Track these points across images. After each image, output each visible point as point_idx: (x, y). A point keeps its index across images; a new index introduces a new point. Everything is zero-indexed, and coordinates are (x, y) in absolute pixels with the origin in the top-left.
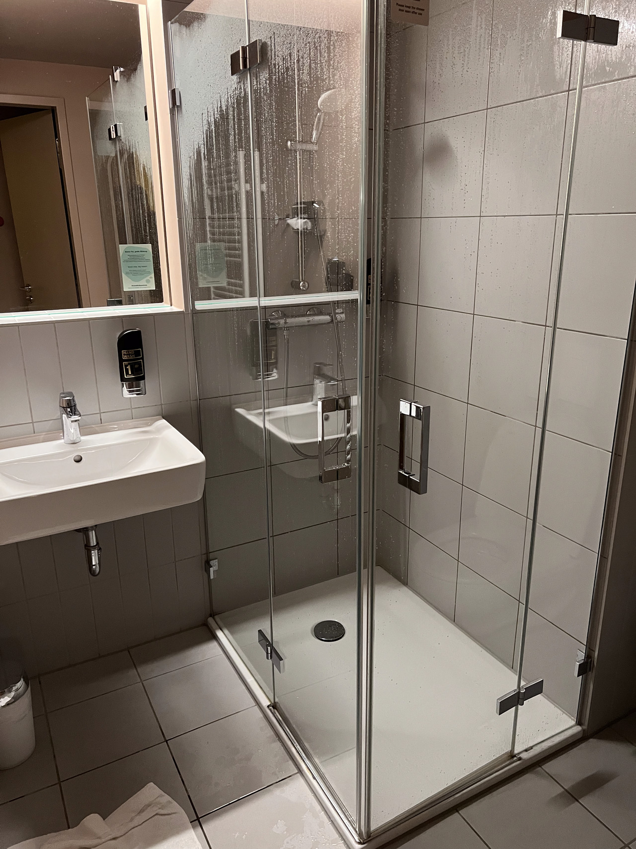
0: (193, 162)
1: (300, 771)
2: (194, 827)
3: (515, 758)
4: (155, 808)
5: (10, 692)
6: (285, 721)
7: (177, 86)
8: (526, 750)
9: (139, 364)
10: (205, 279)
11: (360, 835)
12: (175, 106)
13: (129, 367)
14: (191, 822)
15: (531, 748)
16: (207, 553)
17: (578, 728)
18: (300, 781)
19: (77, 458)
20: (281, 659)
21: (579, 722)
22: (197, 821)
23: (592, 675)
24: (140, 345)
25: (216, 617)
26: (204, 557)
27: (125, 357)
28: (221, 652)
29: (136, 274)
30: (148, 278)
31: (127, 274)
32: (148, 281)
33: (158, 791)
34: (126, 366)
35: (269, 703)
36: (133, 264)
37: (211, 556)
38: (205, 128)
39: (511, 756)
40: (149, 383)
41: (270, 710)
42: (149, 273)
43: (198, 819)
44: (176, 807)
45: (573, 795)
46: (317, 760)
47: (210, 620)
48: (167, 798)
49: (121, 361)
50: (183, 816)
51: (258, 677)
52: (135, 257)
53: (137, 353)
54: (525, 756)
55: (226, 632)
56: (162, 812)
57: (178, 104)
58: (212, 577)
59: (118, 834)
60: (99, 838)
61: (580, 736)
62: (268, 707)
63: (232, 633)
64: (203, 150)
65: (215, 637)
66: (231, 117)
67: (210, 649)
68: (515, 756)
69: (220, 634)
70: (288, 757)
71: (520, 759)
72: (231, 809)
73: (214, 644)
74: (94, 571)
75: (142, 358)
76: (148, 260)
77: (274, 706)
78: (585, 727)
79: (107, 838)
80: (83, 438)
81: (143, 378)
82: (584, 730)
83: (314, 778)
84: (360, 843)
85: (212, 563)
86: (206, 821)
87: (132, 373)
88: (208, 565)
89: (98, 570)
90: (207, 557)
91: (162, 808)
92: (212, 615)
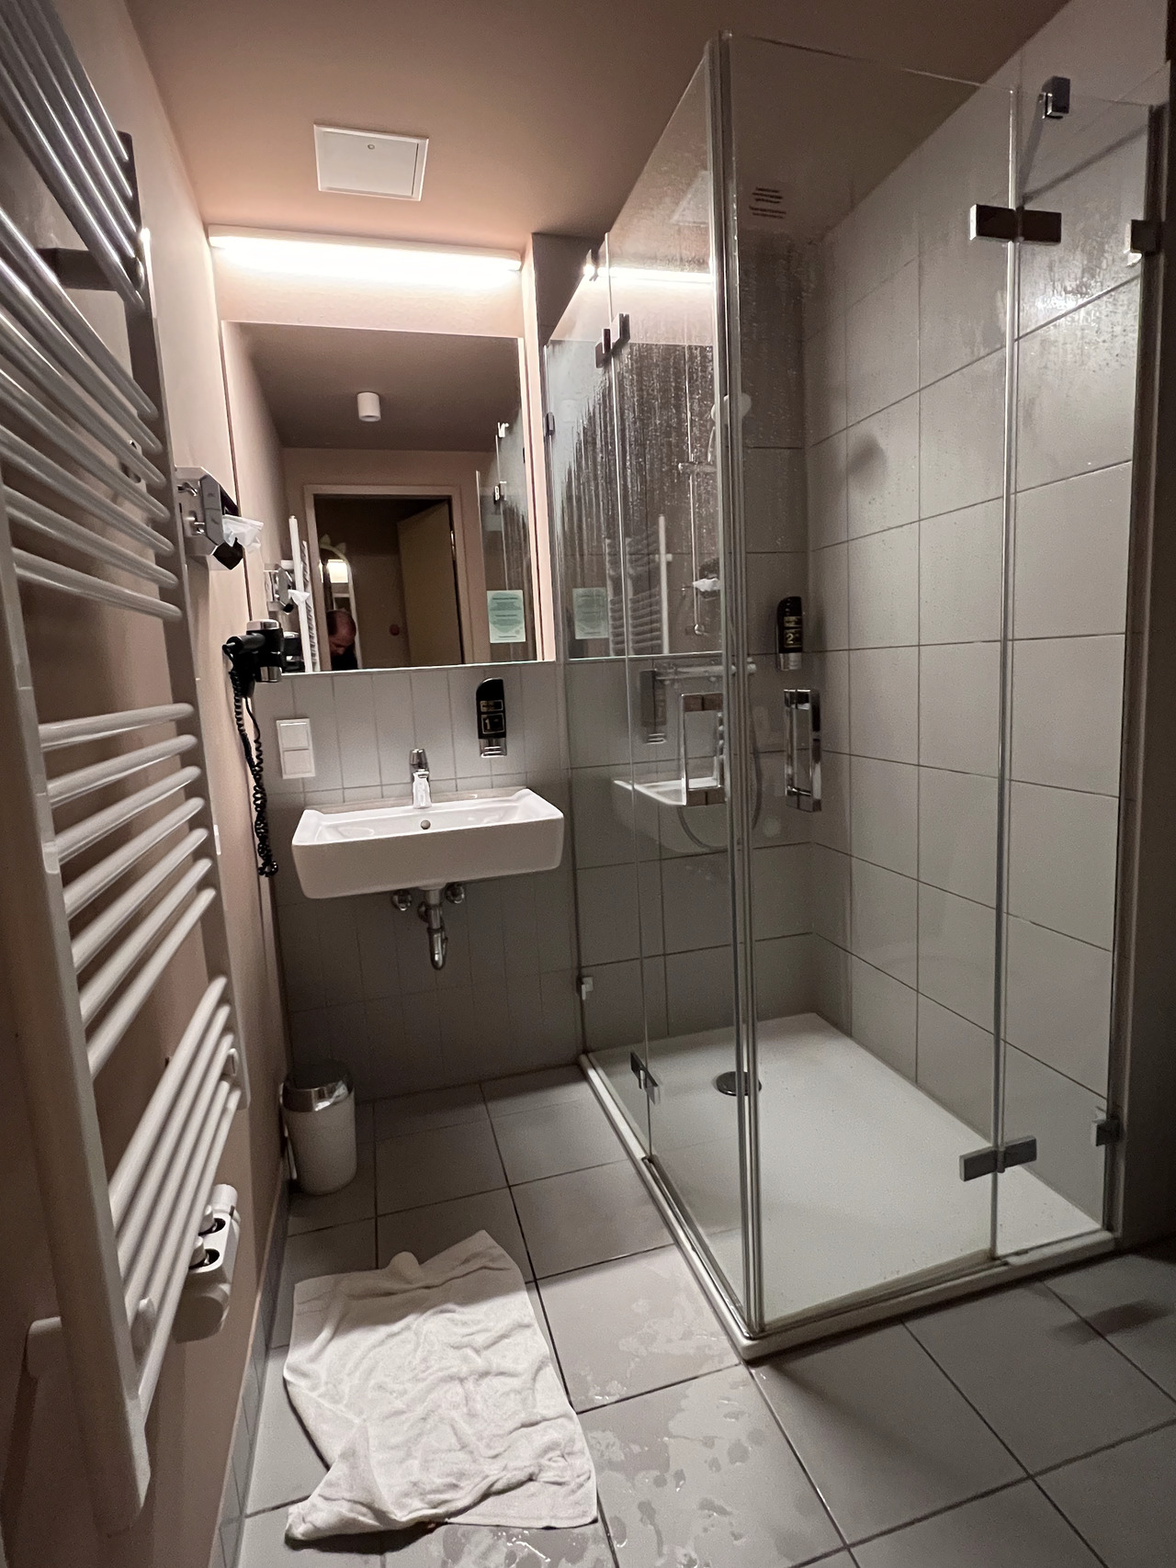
0: (565, 485)
1: (677, 1242)
2: (528, 1290)
3: (998, 1262)
4: (484, 1260)
5: (330, 1097)
6: (662, 1178)
7: (551, 409)
8: (1017, 1254)
9: (500, 717)
10: (583, 629)
11: (749, 1325)
12: (549, 432)
13: (487, 721)
14: (526, 1283)
15: (1025, 1252)
16: (580, 967)
17: (1106, 1235)
18: (675, 1255)
19: (424, 825)
20: (655, 1084)
21: (1108, 1226)
22: (534, 1282)
23: (1122, 1148)
24: (502, 696)
25: (590, 1055)
26: (576, 973)
27: (484, 709)
28: (592, 1096)
29: (505, 623)
30: (518, 628)
31: (494, 623)
32: (518, 632)
33: (491, 1241)
34: (485, 720)
35: (644, 1155)
36: (501, 613)
37: (584, 971)
38: (575, 441)
39: (992, 1257)
40: (512, 742)
41: (645, 1164)
42: (519, 622)
43: (535, 1280)
44: (509, 1262)
45: (1098, 1327)
46: (701, 1230)
47: (583, 1059)
48: (500, 1250)
49: (479, 713)
50: (516, 1273)
51: (634, 1125)
52: (503, 605)
53: (498, 706)
54: (1014, 1260)
55: (601, 1072)
56: (491, 1265)
57: (551, 428)
58: (584, 998)
59: (437, 1282)
60: (409, 1283)
61: (1111, 1247)
62: (643, 1159)
63: (608, 1075)
64: (574, 467)
65: (586, 1078)
66: (597, 415)
67: (579, 1092)
68: (998, 1258)
69: (592, 1074)
70: (661, 1222)
71: (1006, 1264)
72: (580, 1275)
73: (584, 1087)
74: (437, 962)
75: (504, 712)
76: (519, 608)
77: (650, 1160)
78: (1119, 1233)
79: (417, 1285)
80: (434, 805)
81: (504, 735)
82: (1115, 1239)
83: (694, 1249)
84: (750, 1338)
85: (585, 980)
86: (543, 1285)
87: (492, 729)
88: (579, 982)
89: (441, 963)
90: (580, 971)
91: (493, 1260)
92: (586, 1052)
